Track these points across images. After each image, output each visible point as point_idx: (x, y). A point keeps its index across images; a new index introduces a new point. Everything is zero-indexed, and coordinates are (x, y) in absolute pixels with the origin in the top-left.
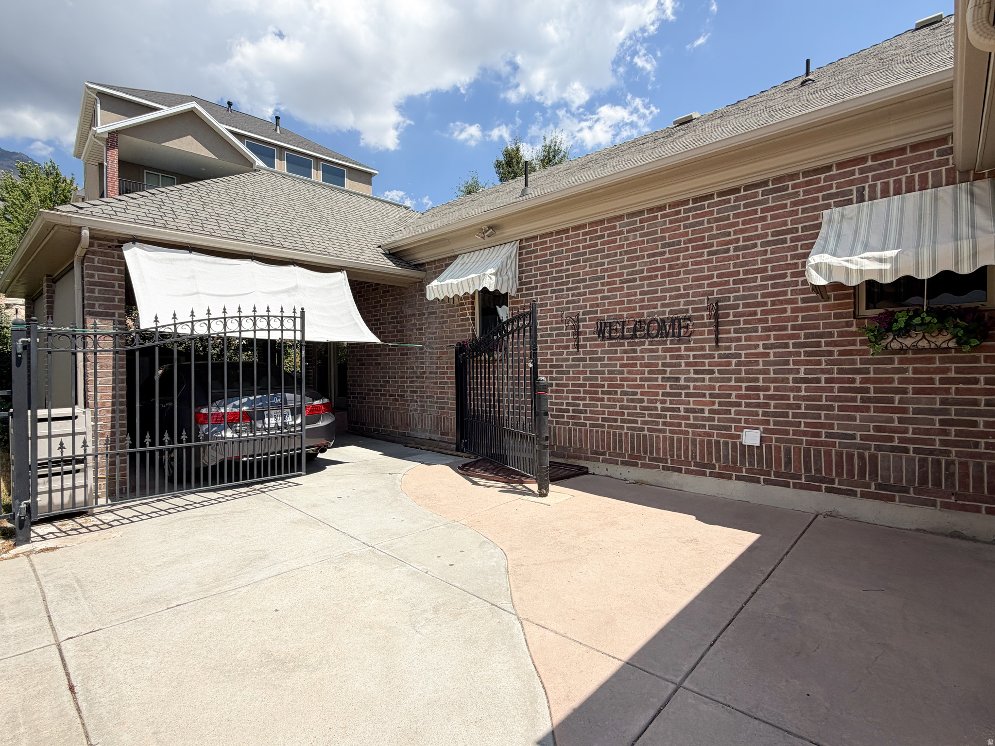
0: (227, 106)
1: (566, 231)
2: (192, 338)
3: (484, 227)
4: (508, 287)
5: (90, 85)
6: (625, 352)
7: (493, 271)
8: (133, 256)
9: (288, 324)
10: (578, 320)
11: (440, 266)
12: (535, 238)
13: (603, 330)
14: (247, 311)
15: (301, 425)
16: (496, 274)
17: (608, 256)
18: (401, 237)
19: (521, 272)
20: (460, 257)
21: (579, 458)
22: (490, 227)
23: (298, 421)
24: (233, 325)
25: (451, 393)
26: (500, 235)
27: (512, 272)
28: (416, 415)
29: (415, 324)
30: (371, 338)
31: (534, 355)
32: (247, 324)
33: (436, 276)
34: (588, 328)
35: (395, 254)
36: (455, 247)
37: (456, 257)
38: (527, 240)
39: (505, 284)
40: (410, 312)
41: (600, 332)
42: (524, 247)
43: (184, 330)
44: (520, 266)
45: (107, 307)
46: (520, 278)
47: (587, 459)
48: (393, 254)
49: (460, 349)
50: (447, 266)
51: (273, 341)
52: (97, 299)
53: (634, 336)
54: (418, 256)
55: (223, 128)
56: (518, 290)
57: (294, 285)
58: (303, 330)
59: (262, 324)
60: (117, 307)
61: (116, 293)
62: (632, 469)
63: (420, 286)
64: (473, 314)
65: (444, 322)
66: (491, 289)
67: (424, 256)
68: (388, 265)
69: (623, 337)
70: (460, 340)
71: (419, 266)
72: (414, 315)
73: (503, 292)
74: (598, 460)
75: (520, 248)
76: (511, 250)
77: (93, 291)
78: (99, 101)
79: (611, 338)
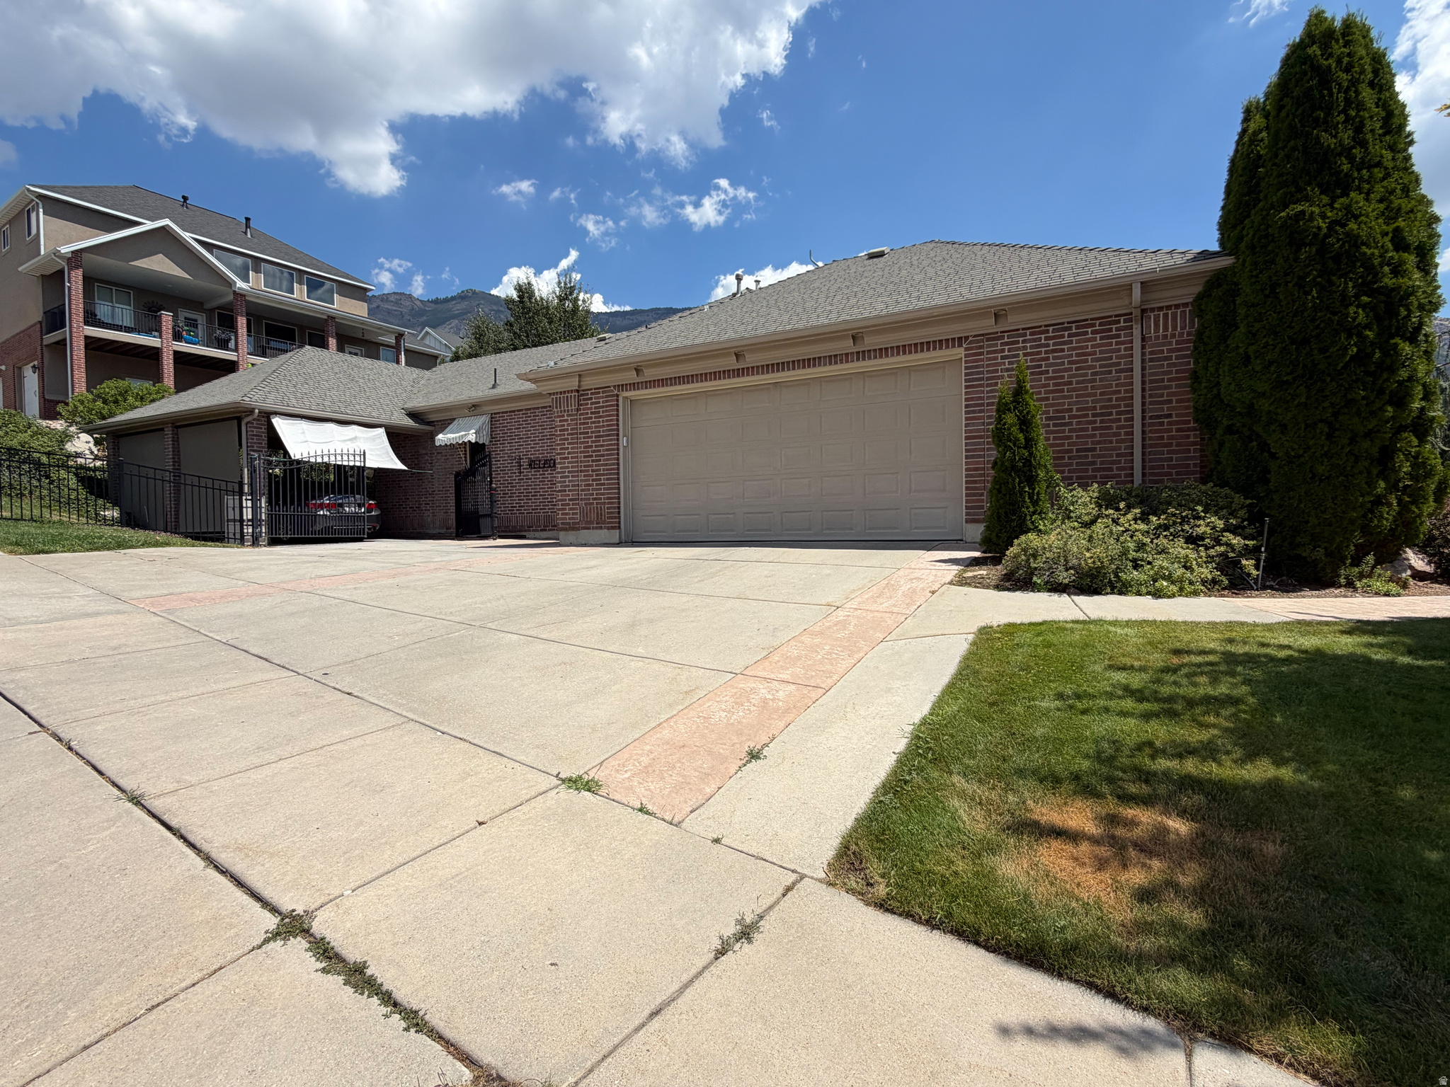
0: (182, 200)
1: (514, 411)
2: (316, 463)
3: (470, 405)
4: (484, 440)
5: (32, 188)
6: (540, 475)
7: (474, 431)
8: (278, 422)
9: (357, 458)
10: (520, 459)
11: (443, 425)
12: (499, 413)
13: (532, 464)
14: (339, 451)
15: (364, 513)
16: (475, 433)
17: (533, 427)
18: (418, 403)
19: (492, 432)
20: (456, 422)
21: (522, 531)
22: (474, 406)
23: (363, 510)
24: (332, 458)
25: (452, 502)
26: (479, 410)
27: (485, 432)
28: (429, 519)
29: (427, 460)
30: (400, 466)
31: (491, 475)
32: (339, 458)
33: (441, 431)
34: (525, 463)
35: (413, 415)
36: (454, 414)
37: (454, 419)
38: (495, 414)
39: (482, 439)
40: (424, 452)
41: (530, 465)
42: (493, 418)
43: (312, 460)
44: (491, 428)
45: (259, 447)
46: (491, 435)
47: (525, 531)
48: (413, 414)
49: (457, 474)
50: (449, 424)
51: (345, 466)
52: (255, 443)
53: (544, 467)
54: (429, 417)
55: (187, 236)
56: (491, 442)
57: (354, 436)
58: (364, 462)
59: (345, 458)
60: (264, 447)
61: (263, 440)
62: (545, 532)
63: (432, 436)
64: (466, 454)
65: (448, 459)
66: (473, 441)
67: (433, 417)
68: (409, 422)
69: (540, 467)
70: (457, 470)
71: (430, 423)
72: (427, 454)
73: (481, 442)
74: (530, 531)
75: (492, 418)
76: (484, 419)
77: (253, 439)
78: (41, 206)
79: (535, 468)
